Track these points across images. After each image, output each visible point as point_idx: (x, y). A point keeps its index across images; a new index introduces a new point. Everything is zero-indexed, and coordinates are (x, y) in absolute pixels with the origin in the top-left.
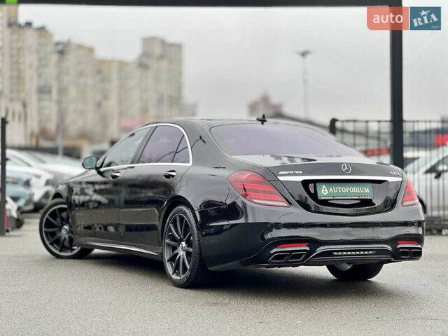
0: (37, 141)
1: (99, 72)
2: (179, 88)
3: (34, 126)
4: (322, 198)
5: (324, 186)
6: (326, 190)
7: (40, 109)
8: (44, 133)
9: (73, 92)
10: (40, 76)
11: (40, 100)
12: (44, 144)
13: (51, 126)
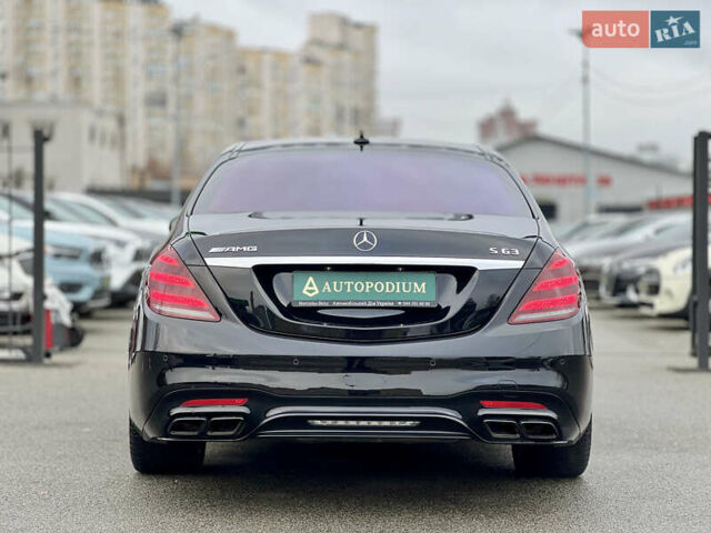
0: (142, 180)
1: (242, 70)
2: (371, 96)
3: (138, 155)
4: (301, 304)
5: (311, 279)
6: (315, 288)
7: (150, 130)
8: (153, 168)
9: (201, 103)
10: (149, 76)
11: (149, 115)
12: (154, 185)
13: (166, 157)
